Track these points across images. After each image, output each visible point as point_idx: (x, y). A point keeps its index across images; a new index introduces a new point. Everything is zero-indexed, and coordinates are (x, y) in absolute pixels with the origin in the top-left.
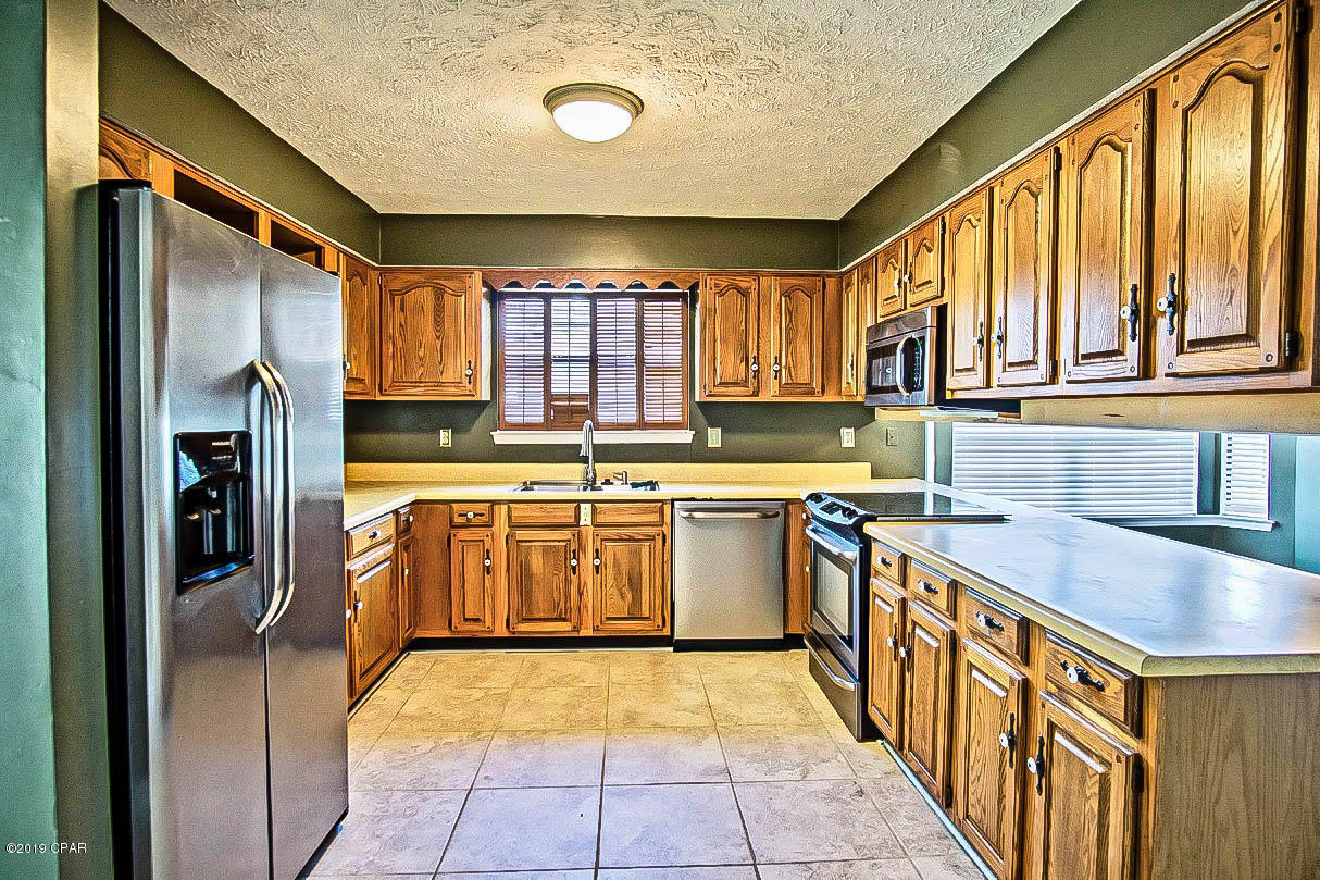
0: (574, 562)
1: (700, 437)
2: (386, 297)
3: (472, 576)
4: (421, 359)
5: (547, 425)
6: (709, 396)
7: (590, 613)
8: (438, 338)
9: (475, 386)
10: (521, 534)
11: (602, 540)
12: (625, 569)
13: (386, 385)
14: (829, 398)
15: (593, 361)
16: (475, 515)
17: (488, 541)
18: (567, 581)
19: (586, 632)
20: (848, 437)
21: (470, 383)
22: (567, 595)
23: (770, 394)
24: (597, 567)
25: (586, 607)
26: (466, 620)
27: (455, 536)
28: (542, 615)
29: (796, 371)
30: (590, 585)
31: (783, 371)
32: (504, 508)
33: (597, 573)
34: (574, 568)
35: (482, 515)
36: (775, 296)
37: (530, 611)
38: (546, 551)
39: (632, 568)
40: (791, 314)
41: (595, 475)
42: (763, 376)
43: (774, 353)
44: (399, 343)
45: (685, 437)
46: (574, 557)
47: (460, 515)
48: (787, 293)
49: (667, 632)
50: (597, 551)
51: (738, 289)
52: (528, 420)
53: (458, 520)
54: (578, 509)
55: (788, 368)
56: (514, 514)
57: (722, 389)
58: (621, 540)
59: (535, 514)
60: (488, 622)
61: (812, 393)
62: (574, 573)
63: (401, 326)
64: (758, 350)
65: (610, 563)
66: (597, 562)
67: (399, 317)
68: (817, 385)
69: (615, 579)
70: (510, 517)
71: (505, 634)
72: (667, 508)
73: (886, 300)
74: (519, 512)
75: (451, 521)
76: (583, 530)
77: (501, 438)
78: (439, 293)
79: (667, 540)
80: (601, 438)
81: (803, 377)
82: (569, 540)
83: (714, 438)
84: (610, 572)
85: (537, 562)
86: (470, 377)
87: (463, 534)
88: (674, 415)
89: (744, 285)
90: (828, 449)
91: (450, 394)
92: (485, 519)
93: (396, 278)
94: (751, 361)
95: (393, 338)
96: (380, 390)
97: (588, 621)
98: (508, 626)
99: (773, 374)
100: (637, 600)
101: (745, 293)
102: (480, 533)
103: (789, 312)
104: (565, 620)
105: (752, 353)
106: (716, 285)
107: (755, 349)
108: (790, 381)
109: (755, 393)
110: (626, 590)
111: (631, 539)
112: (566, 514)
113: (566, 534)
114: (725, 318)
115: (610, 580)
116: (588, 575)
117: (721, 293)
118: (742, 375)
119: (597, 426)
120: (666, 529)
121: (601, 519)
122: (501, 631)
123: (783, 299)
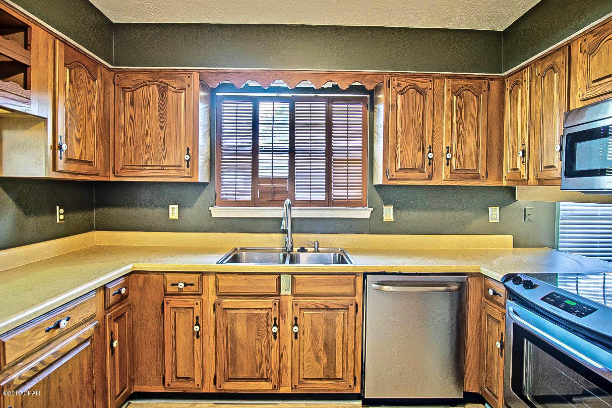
0: (275, 329)
1: (377, 213)
2: (119, 94)
3: (183, 340)
4: (147, 146)
5: (254, 203)
6: (390, 179)
7: (289, 373)
8: (162, 128)
9: (192, 170)
10: (227, 303)
11: (300, 309)
12: (321, 335)
13: (118, 169)
14: (490, 183)
15: (292, 151)
16: (186, 285)
17: (197, 309)
18: (269, 346)
19: (285, 389)
20: (494, 213)
21: (188, 166)
22: (269, 356)
23: (443, 177)
24: (296, 334)
25: (285, 367)
26: (178, 378)
27: (167, 303)
28: (245, 375)
29: (464, 159)
30: (289, 348)
31: (454, 159)
32: (212, 278)
33: (296, 338)
34: (275, 334)
35: (192, 285)
36: (447, 96)
37: (234, 372)
38: (249, 318)
39: (327, 334)
40: (461, 110)
41: (292, 243)
42: (436, 163)
43: (446, 142)
44: (129, 134)
45: (365, 213)
46: (275, 325)
47: (173, 285)
48: (457, 93)
49: (357, 390)
50: (296, 319)
51: (417, 89)
52: (239, 197)
53: (170, 289)
54: (279, 280)
55: (458, 157)
56: (220, 284)
57: (402, 174)
58: (317, 309)
59: (241, 284)
60: (198, 381)
61: (477, 177)
62: (275, 338)
63: (131, 117)
64: (433, 141)
65: (308, 330)
66: (296, 329)
67: (129, 111)
68: (481, 171)
69: (312, 344)
70: (217, 287)
71: (213, 390)
72: (360, 280)
73: (594, 82)
74: (226, 283)
75: (165, 290)
76: (283, 299)
77: (218, 212)
78: (163, 90)
79: (360, 309)
80: (296, 213)
81: (470, 165)
82: (271, 308)
83: (388, 214)
84: (307, 339)
85: (241, 328)
86: (188, 161)
87: (175, 302)
88: (356, 195)
89: (421, 86)
90: (478, 223)
91: (172, 176)
92: (194, 289)
93: (127, 78)
94: (427, 150)
95: (124, 128)
96: (114, 173)
97: (287, 379)
98: (215, 383)
99: (444, 161)
100: (331, 363)
101: (422, 92)
102: (191, 301)
103: (460, 108)
104: (266, 380)
105: (428, 143)
106: (398, 85)
107: (430, 140)
108: (459, 168)
109: (430, 177)
110: (322, 354)
111: (327, 308)
112: (268, 286)
113: (269, 303)
114: (405, 114)
115: (308, 345)
116: (288, 340)
117: (402, 92)
118: (419, 163)
119: (295, 203)
120: (358, 299)
121: (299, 290)
122: (209, 388)
123: (455, 98)
